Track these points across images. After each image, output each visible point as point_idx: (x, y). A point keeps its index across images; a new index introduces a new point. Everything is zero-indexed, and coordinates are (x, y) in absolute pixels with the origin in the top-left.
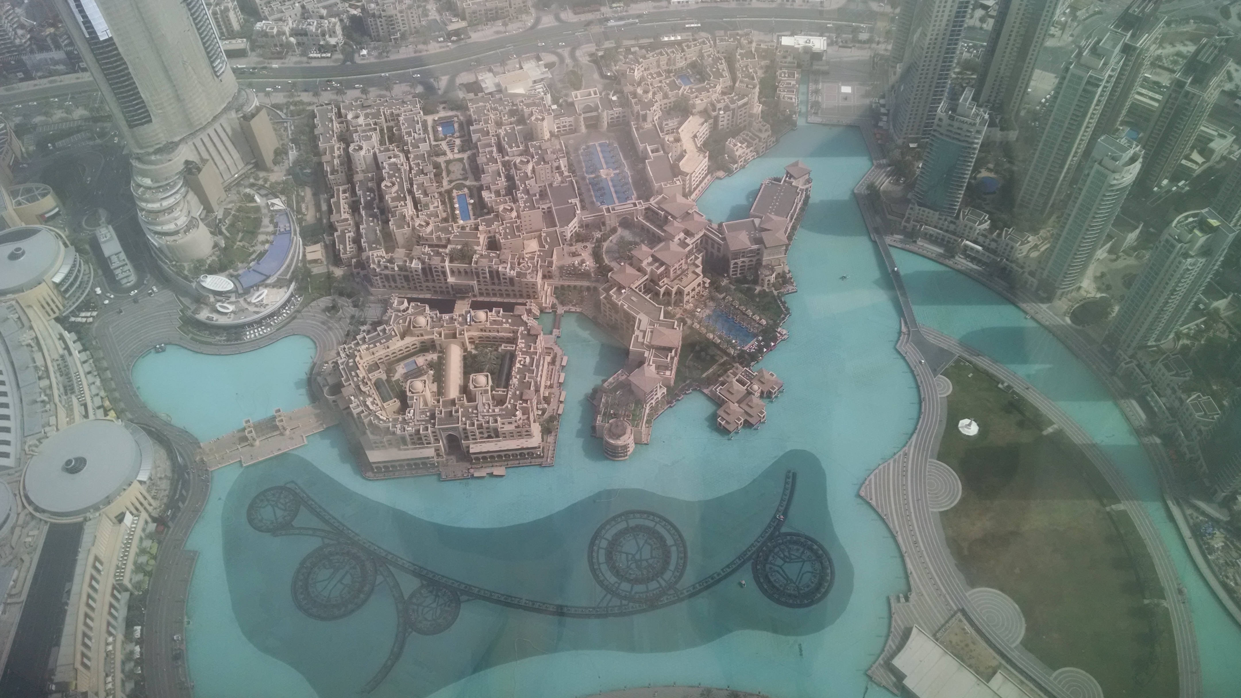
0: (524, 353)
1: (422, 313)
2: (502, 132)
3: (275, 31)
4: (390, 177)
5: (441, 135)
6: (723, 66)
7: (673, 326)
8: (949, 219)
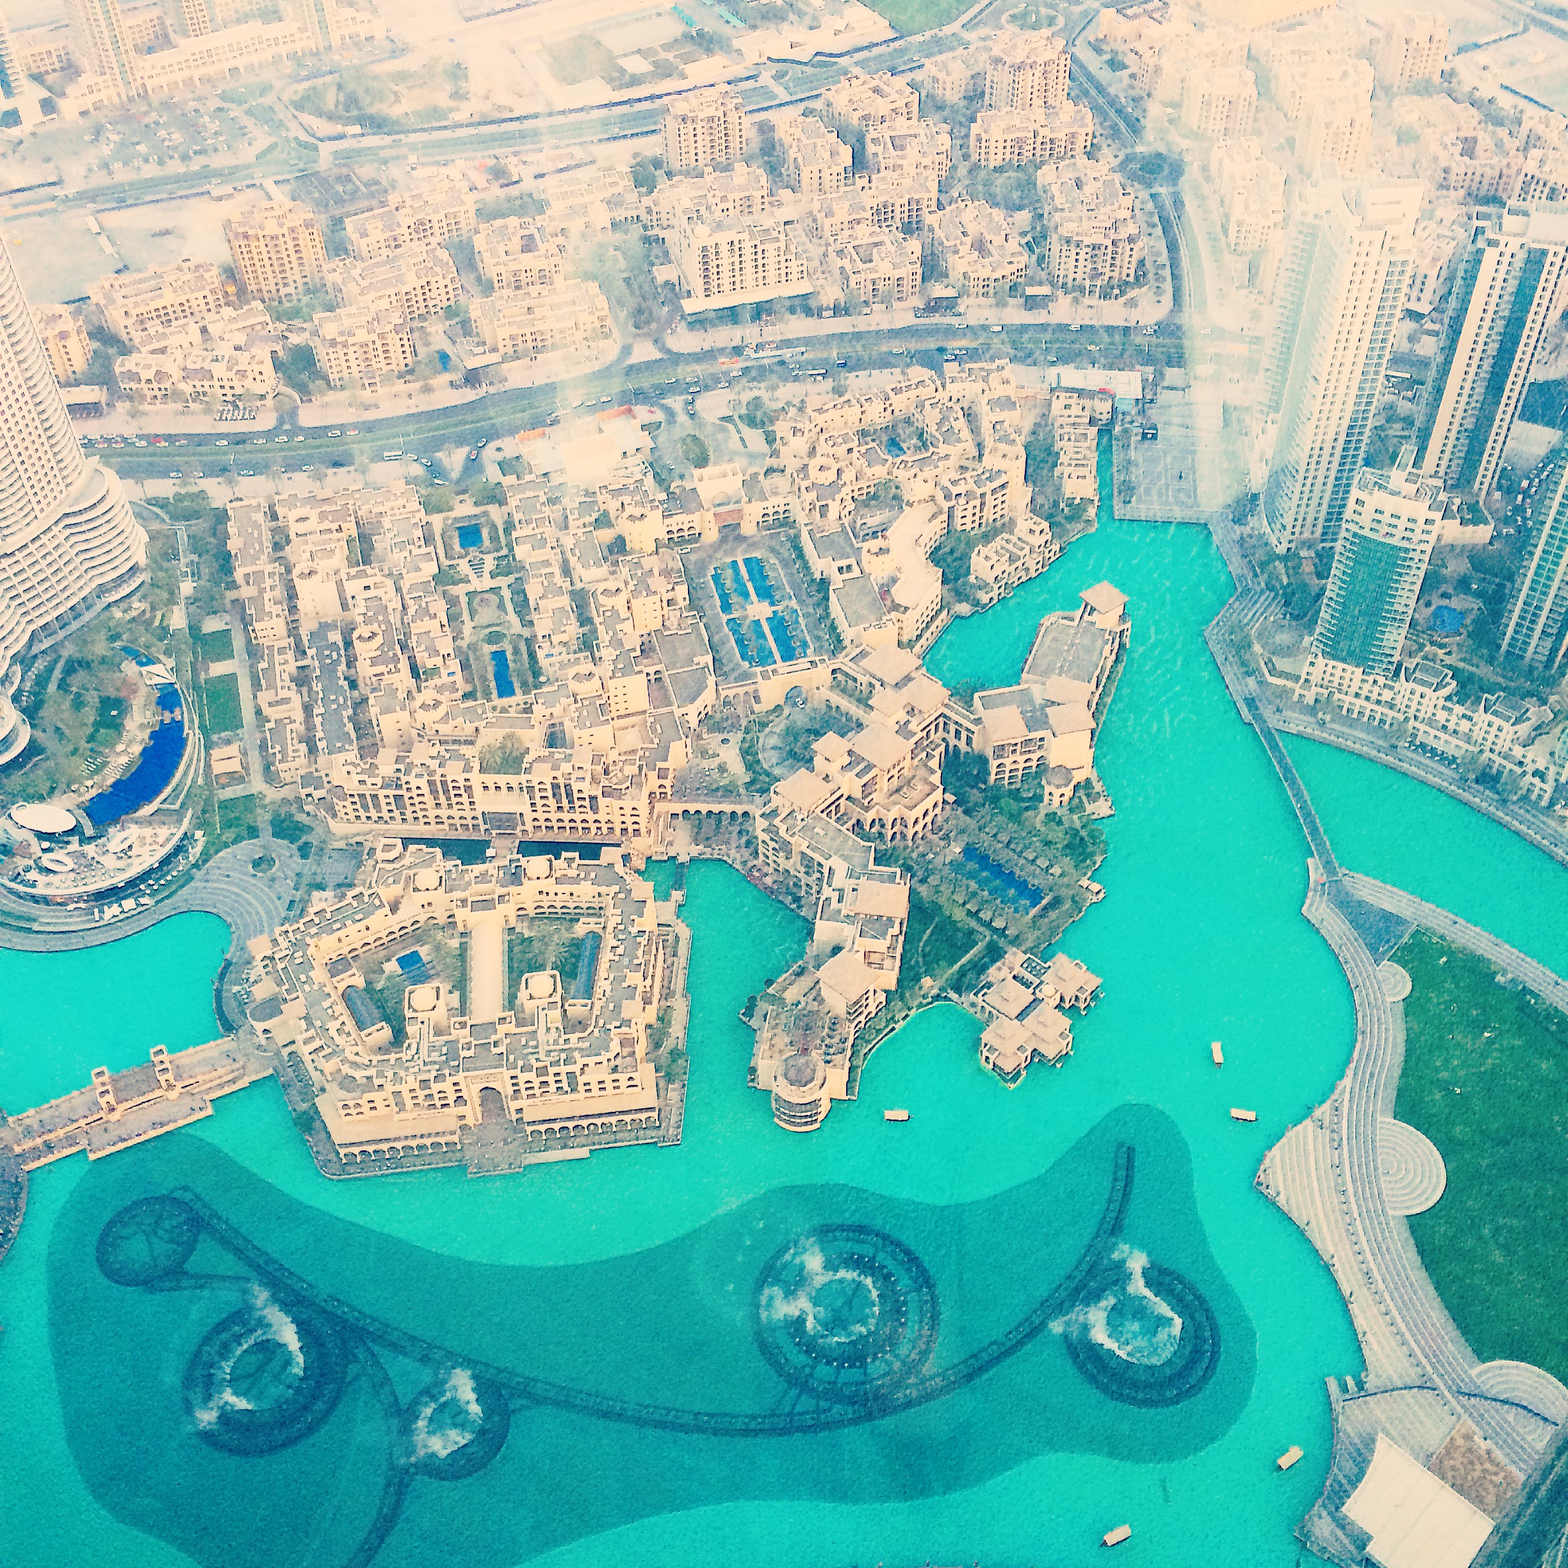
0: (620, 934)
1: (428, 862)
2: (568, 542)
3: (153, 371)
4: (368, 621)
5: (458, 550)
6: (961, 424)
7: (892, 878)
8: (1381, 681)
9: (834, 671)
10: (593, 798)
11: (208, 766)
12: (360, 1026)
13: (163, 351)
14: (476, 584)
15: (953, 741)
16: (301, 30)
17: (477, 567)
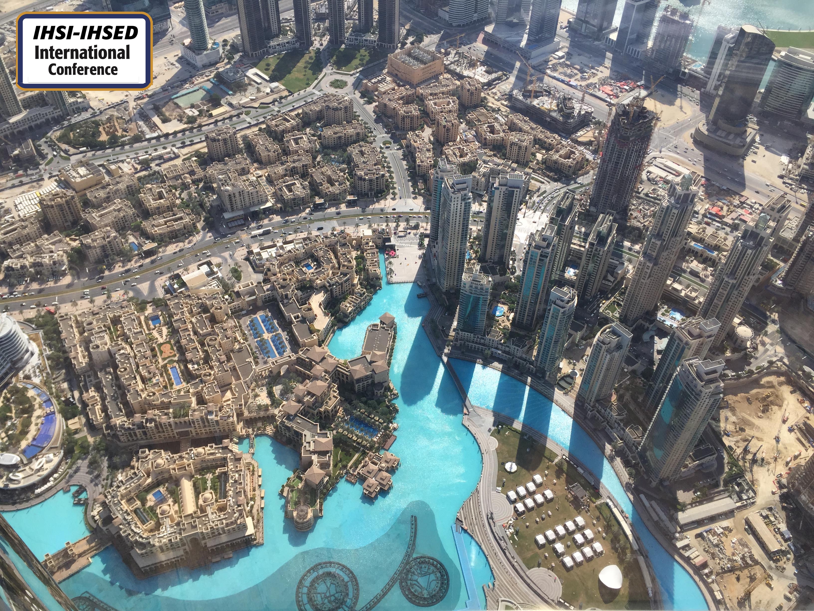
0: (233, 472)
1: (160, 456)
2: (194, 320)
3: (19, 266)
4: (123, 363)
5: (152, 326)
6: (331, 255)
7: (325, 435)
8: (480, 336)
9: (297, 358)
10: (217, 421)
11: (67, 426)
12: (143, 523)
13: (21, 257)
14: (161, 341)
15: (341, 378)
16: (55, 109)
17: (160, 333)
